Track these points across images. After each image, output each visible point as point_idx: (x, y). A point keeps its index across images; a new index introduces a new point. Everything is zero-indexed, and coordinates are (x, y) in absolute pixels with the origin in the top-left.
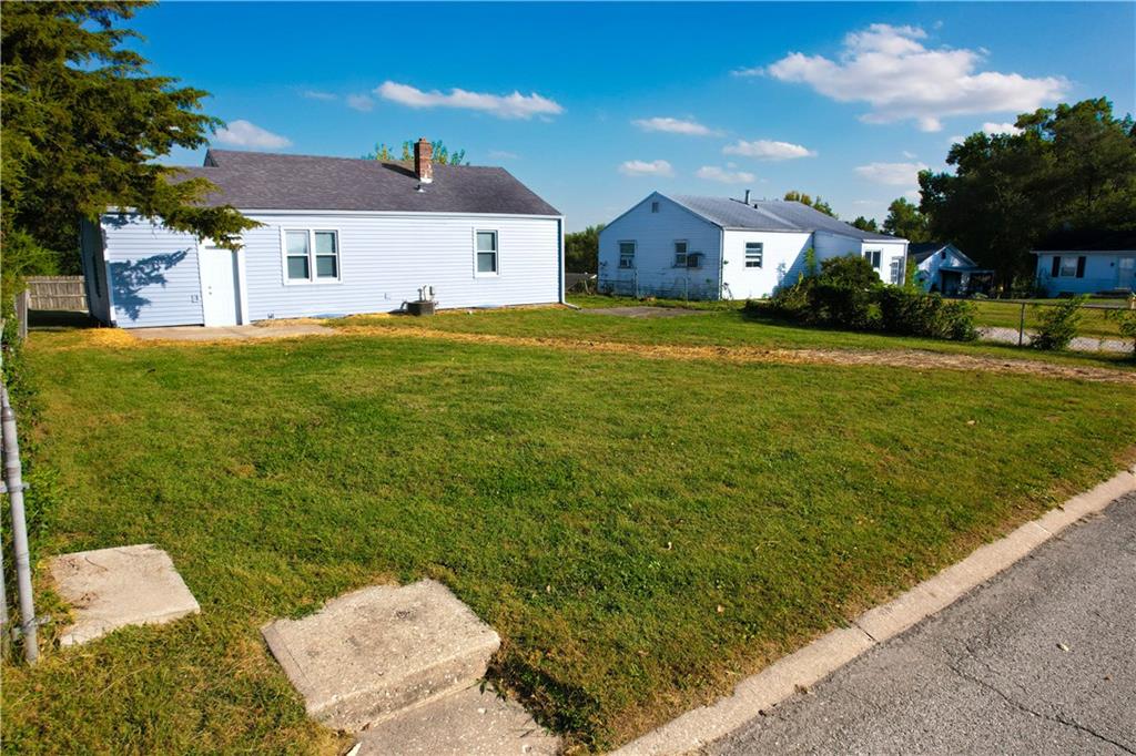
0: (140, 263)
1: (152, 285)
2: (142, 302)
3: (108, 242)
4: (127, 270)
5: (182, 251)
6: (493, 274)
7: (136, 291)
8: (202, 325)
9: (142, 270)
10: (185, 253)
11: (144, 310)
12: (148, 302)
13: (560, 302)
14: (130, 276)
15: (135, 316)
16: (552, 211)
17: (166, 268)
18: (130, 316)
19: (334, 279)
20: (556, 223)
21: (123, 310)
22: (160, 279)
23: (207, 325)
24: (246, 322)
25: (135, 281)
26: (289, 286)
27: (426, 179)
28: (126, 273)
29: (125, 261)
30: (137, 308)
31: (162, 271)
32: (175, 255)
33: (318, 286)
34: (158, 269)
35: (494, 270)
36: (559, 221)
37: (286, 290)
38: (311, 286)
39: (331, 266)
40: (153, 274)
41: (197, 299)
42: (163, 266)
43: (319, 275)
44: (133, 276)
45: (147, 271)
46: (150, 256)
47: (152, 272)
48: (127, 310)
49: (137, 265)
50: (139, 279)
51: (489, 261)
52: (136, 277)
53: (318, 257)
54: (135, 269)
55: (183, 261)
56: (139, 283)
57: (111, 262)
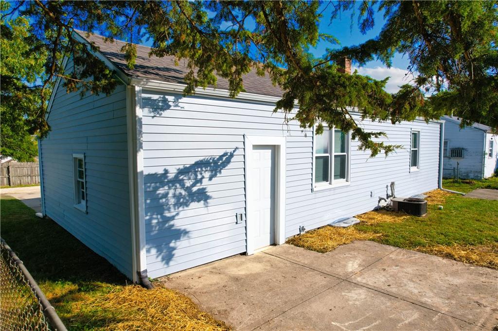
0: (182, 172)
1: (193, 205)
2: (179, 234)
3: (144, 138)
4: (163, 184)
5: (229, 151)
6: (416, 168)
7: (173, 218)
8: (246, 254)
9: (181, 182)
10: (232, 155)
11: (181, 246)
12: (186, 232)
13: (440, 189)
14: (165, 195)
15: (168, 258)
17: (210, 179)
19: (342, 180)
20: (438, 126)
21: (154, 251)
22: (202, 196)
23: (249, 253)
24: (282, 239)
25: (172, 201)
28: (161, 191)
29: (160, 171)
30: (172, 244)
31: (205, 181)
32: (221, 157)
33: (334, 189)
34: (200, 181)
36: (441, 125)
40: (194, 189)
42: (207, 175)
44: (170, 195)
45: (188, 183)
46: (192, 161)
47: (194, 185)
48: (160, 251)
49: (177, 176)
50: (178, 197)
52: (174, 196)
53: (335, 156)
54: (176, 180)
55: (229, 166)
56: (178, 204)
57: (146, 172)
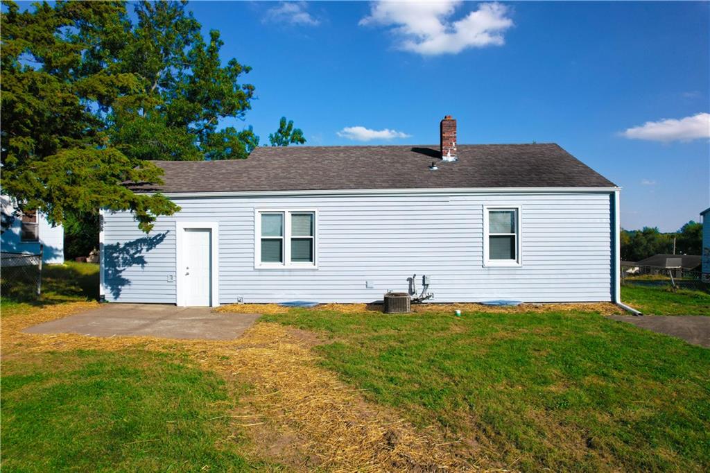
0: (127, 245)
1: (134, 266)
2: (124, 281)
3: (104, 225)
4: (116, 251)
5: (162, 233)
6: (510, 263)
7: (121, 271)
8: (175, 304)
9: (127, 251)
10: (164, 236)
11: (125, 289)
12: (128, 282)
13: (613, 301)
14: (118, 257)
15: (117, 293)
16: (604, 182)
17: (148, 250)
18: (114, 294)
19: (307, 263)
20: (607, 197)
21: (109, 287)
22: (141, 261)
23: (179, 305)
25: (121, 262)
26: (260, 270)
27: (449, 158)
28: (115, 255)
29: (115, 243)
30: (120, 287)
31: (143, 253)
32: (156, 237)
33: (290, 270)
34: (140, 252)
35: (513, 257)
36: (612, 195)
37: (257, 273)
38: (283, 270)
39: (305, 249)
40: (136, 256)
41: (172, 280)
42: (145, 248)
43: (293, 259)
44: (120, 258)
45: (132, 252)
47: (135, 253)
48: (112, 289)
49: (124, 247)
50: (125, 260)
51: (506, 246)
52: (122, 258)
53: (292, 239)
54: (124, 250)
55: (162, 243)
56: (124, 264)
57: (105, 244)
